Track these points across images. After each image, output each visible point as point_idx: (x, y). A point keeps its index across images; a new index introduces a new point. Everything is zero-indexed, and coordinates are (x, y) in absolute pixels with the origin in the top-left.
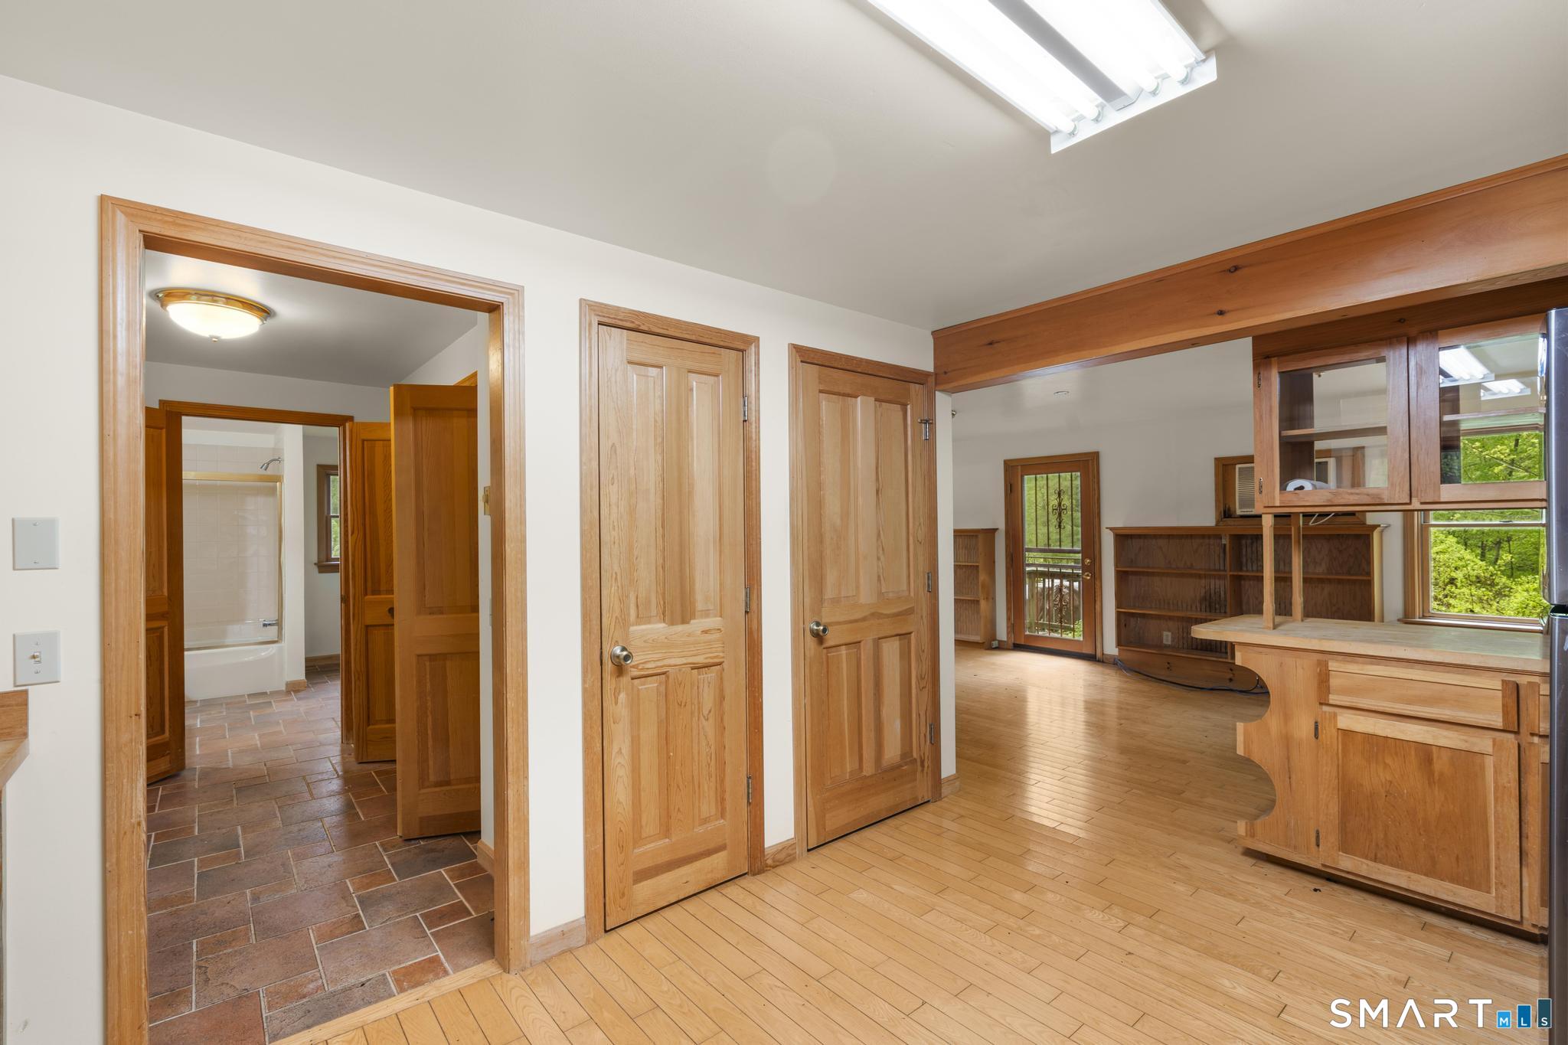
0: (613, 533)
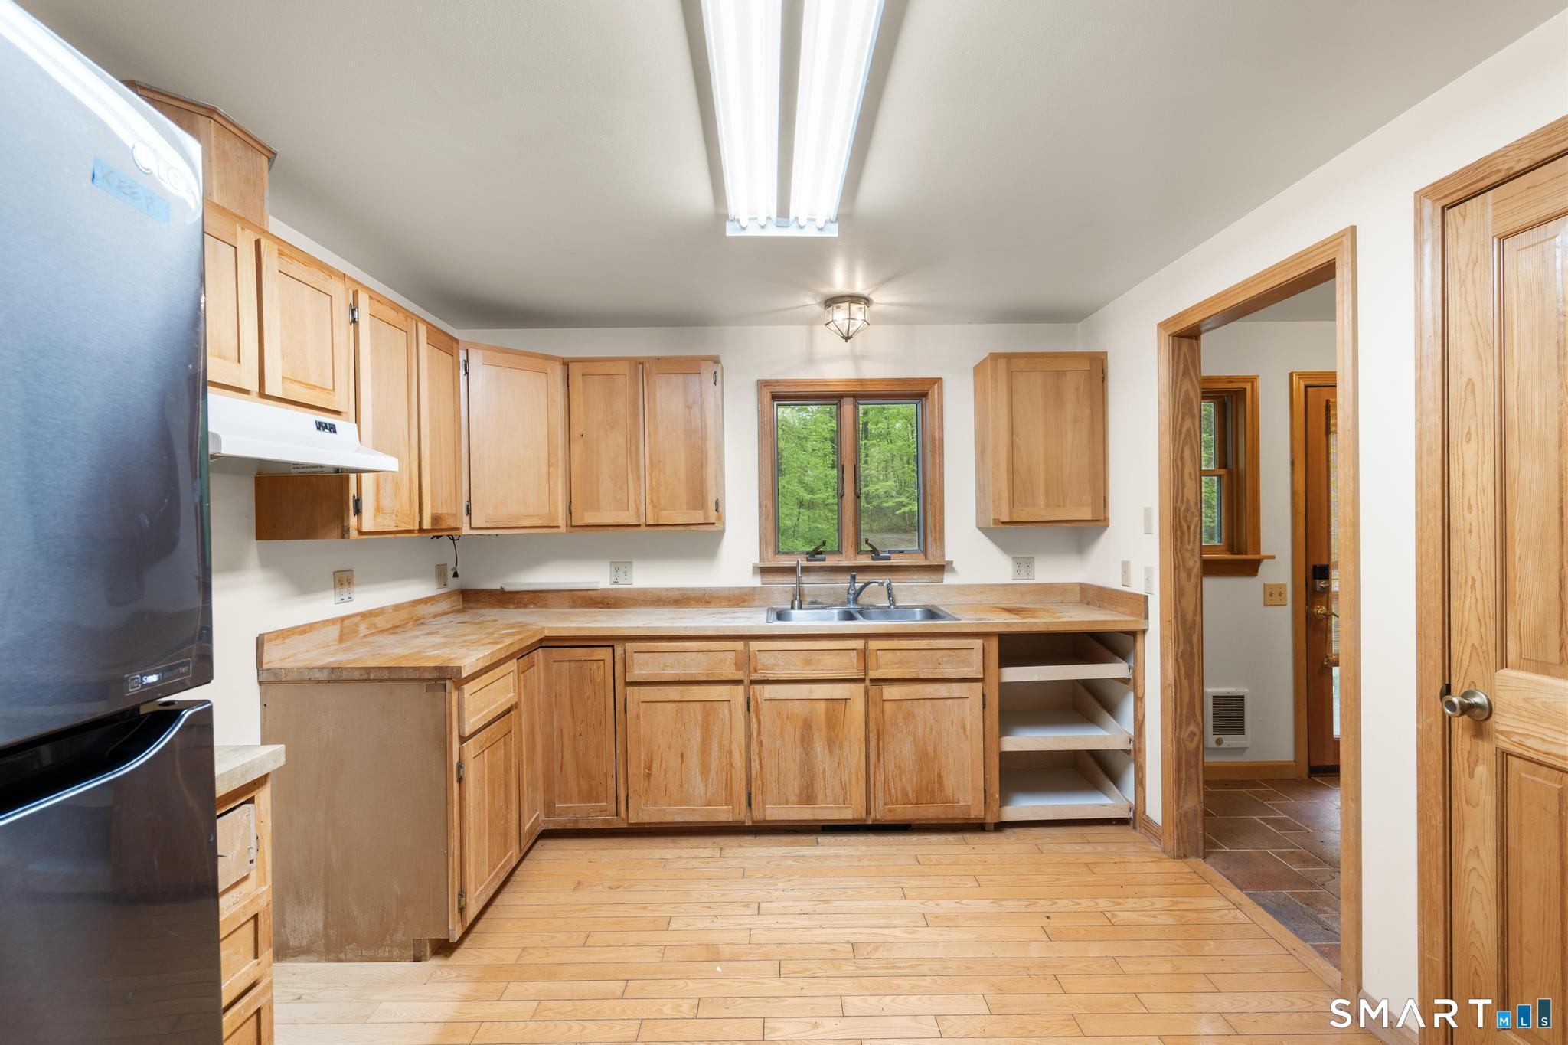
0: (1468, 516)
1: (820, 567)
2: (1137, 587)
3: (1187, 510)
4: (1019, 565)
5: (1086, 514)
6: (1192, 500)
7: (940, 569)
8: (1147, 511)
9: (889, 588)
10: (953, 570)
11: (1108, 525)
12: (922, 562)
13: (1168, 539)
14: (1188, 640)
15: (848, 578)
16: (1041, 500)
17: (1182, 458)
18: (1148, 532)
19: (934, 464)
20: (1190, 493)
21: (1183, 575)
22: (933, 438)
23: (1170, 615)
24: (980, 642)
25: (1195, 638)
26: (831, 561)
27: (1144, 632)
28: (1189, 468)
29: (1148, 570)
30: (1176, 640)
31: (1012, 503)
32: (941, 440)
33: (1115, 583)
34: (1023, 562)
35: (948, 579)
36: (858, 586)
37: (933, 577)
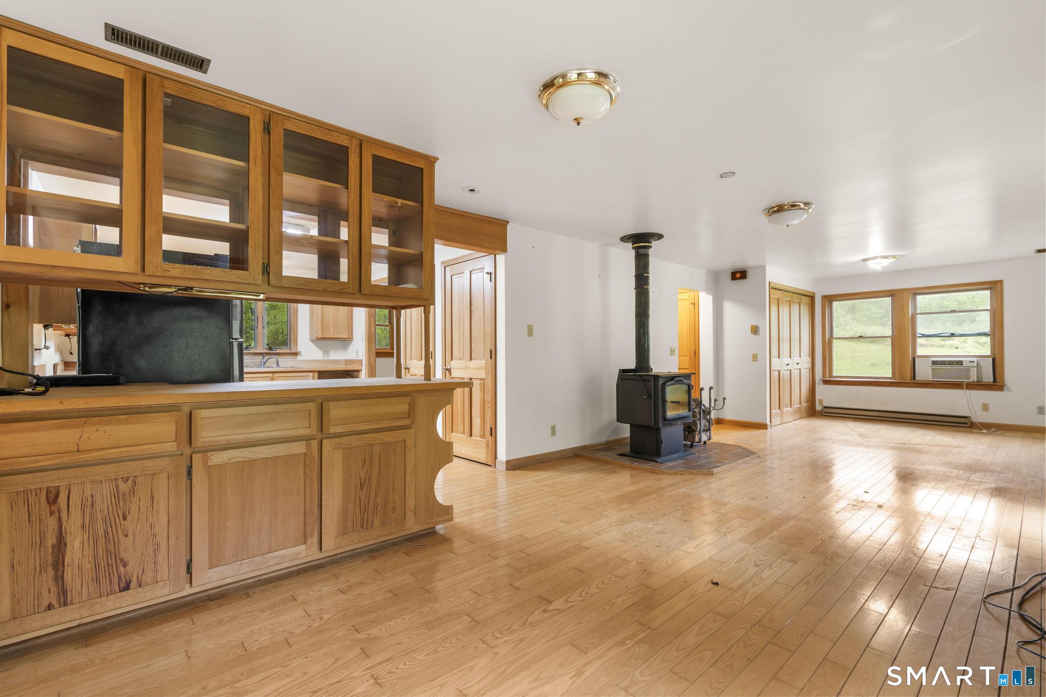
1: (249, 353)
2: (360, 358)
3: (372, 334)
4: (324, 353)
5: (346, 336)
6: (373, 331)
7: (296, 354)
8: (362, 335)
9: (277, 362)
10: (301, 355)
11: (352, 340)
12: (289, 352)
13: (367, 343)
14: (372, 370)
15: (261, 357)
16: (332, 331)
17: (371, 320)
18: (363, 341)
19: (294, 317)
20: (373, 330)
21: (371, 353)
22: (294, 309)
23: (367, 364)
24: (312, 374)
25: (374, 370)
26: (252, 351)
27: (362, 370)
28: (372, 323)
29: (363, 352)
30: (369, 370)
31: (322, 332)
32: (297, 310)
33: (354, 358)
34: (326, 352)
35: (299, 358)
36: (265, 360)
37: (294, 357)
